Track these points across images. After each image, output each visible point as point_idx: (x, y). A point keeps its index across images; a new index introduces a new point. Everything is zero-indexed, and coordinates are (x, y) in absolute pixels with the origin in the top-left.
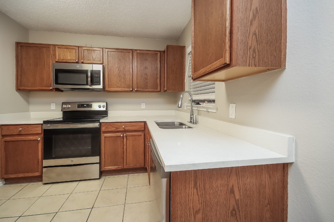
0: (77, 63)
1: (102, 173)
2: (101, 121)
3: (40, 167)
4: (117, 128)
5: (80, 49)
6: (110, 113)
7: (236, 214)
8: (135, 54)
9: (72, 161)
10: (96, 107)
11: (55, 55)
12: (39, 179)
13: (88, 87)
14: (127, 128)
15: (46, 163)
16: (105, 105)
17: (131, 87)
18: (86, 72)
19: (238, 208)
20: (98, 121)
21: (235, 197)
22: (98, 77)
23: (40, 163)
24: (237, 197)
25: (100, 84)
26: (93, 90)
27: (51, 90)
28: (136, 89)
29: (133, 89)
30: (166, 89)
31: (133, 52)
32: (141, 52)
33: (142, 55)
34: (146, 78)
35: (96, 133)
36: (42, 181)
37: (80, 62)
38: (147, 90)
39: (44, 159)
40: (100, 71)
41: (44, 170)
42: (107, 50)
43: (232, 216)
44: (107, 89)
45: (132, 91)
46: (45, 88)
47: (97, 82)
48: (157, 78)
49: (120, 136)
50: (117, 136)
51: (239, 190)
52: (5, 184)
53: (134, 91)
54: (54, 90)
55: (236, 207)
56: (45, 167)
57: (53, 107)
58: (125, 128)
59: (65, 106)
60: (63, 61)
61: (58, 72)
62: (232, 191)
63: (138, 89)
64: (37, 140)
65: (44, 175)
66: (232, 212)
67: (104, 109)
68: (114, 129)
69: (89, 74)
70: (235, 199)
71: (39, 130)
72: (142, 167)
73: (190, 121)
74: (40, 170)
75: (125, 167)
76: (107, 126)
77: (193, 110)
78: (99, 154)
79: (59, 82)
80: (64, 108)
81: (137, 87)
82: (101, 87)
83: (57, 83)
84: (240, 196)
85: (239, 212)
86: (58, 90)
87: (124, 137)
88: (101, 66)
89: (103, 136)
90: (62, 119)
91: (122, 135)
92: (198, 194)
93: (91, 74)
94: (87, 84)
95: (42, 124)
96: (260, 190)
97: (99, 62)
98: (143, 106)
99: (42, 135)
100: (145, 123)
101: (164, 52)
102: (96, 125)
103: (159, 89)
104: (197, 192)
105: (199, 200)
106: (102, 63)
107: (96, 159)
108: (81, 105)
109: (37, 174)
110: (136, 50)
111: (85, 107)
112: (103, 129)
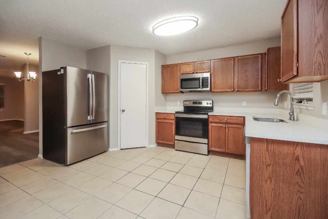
0: (193, 73)
1: (210, 152)
2: (209, 114)
3: (174, 140)
4: (220, 120)
5: (195, 63)
6: (215, 108)
7: (300, 175)
8: (236, 60)
9: (191, 139)
10: (205, 104)
11: (180, 70)
12: (173, 146)
13: (200, 89)
14: (228, 121)
15: (177, 137)
16: (212, 103)
17: (232, 88)
18: (198, 79)
19: (303, 171)
20: (207, 114)
21: (300, 164)
22: (207, 82)
23: (174, 137)
24: (302, 164)
25: (208, 87)
26: (203, 91)
27: (178, 92)
28: (237, 90)
29: (234, 90)
30: (266, 88)
31: (234, 59)
32: (241, 57)
33: (243, 60)
34: (246, 80)
35: (205, 123)
36: (174, 148)
37: (195, 72)
38: (248, 90)
39: (176, 135)
40: (208, 78)
41: (176, 141)
42: (213, 61)
43: (297, 175)
44: (213, 90)
45: (233, 91)
46: (175, 91)
47: (206, 86)
48: (258, 79)
49: (223, 127)
50: (221, 127)
51: (304, 160)
52: (157, 146)
53: (235, 91)
54: (180, 93)
55: (300, 170)
56: (176, 140)
57: (178, 103)
58: (227, 120)
59: (185, 103)
60: (185, 73)
61: (182, 80)
62: (297, 159)
63: (239, 90)
64: (172, 123)
65: (175, 145)
66: (297, 173)
67: (211, 106)
68: (218, 121)
69: (201, 81)
70: (300, 165)
71: (173, 117)
72: (241, 154)
73: (289, 118)
74: (173, 141)
75: (227, 151)
76: (213, 118)
77: (293, 108)
78: (208, 138)
79: (183, 87)
80: (185, 104)
81: (238, 88)
82: (209, 89)
83: (182, 88)
84: (305, 163)
85: (304, 174)
86: (182, 92)
87: (226, 128)
88: (209, 74)
89: (210, 125)
90: (183, 111)
91: (224, 126)
92: (269, 155)
93: (202, 80)
94: (199, 88)
95: (174, 114)
96: (325, 164)
97: (208, 71)
98: (244, 104)
99: (175, 120)
100: (244, 117)
101: (265, 53)
102: (205, 117)
103: (260, 89)
104: (269, 154)
105: (270, 159)
106: (210, 71)
107: (205, 141)
108: (195, 103)
109: (172, 143)
110: (237, 57)
111: (198, 104)
112: (210, 120)
